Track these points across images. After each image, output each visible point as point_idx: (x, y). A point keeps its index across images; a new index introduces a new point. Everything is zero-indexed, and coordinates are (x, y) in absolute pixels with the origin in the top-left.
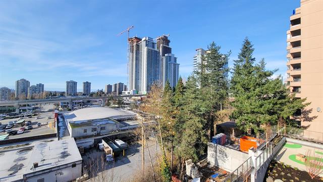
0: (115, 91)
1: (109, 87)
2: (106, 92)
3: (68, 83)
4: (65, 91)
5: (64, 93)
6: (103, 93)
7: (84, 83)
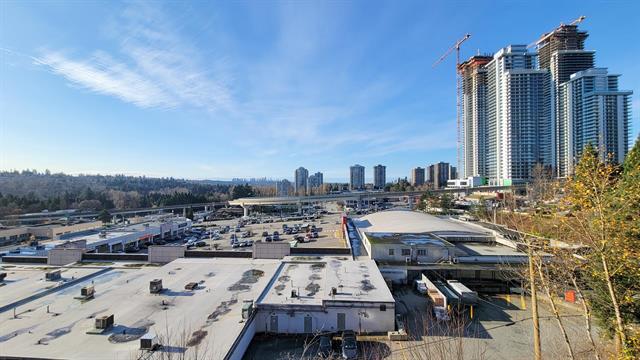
0: (432, 179)
1: (419, 172)
2: (413, 182)
3: (352, 169)
4: (349, 182)
5: (347, 185)
6: (408, 184)
7: (376, 168)
